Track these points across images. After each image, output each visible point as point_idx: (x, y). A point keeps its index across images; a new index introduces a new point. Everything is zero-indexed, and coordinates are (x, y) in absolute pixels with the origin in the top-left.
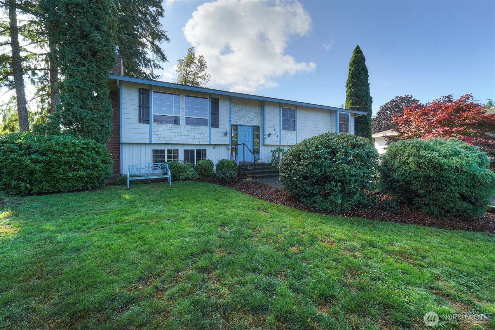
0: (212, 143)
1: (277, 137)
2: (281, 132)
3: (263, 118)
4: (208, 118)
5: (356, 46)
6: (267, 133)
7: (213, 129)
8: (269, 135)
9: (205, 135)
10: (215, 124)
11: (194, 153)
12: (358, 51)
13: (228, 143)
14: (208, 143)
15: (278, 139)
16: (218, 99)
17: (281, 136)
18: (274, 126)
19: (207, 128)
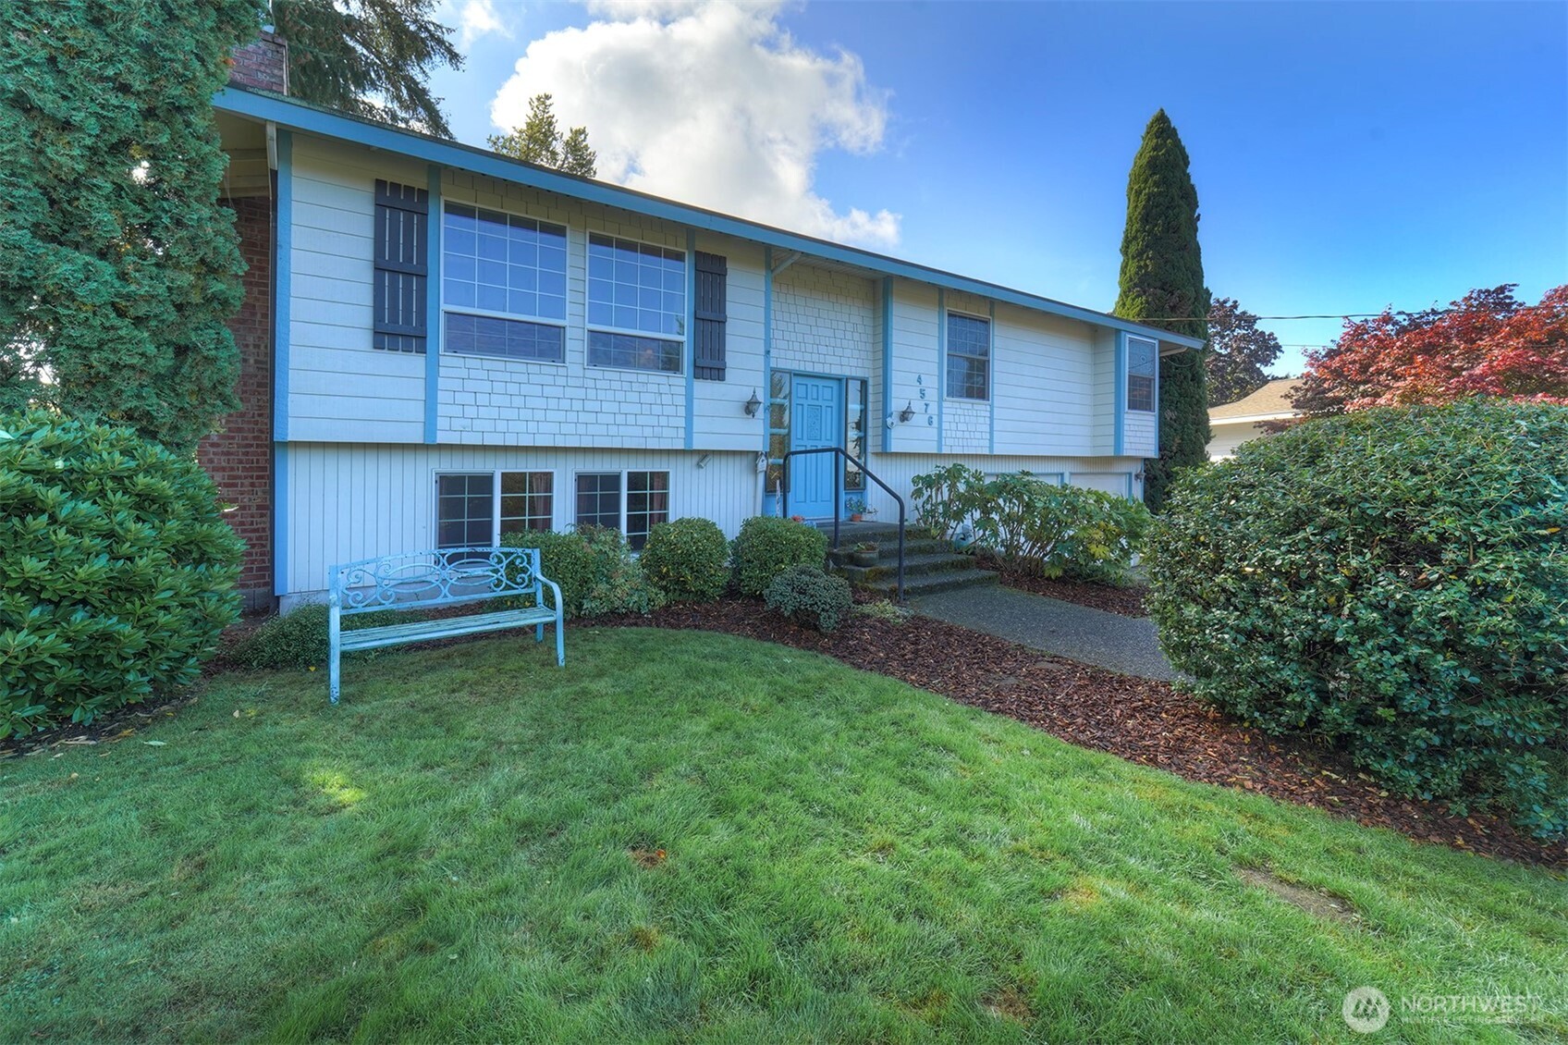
0: (695, 447)
1: (930, 423)
2: (945, 404)
3: (880, 346)
4: (683, 339)
5: (1156, 112)
6: (897, 405)
7: (704, 388)
8: (905, 416)
9: (669, 410)
10: (711, 366)
11: (618, 488)
12: (1162, 130)
13: (758, 444)
14: (680, 446)
15: (933, 432)
16: (722, 260)
17: (945, 418)
18: (919, 380)
19: (678, 382)
